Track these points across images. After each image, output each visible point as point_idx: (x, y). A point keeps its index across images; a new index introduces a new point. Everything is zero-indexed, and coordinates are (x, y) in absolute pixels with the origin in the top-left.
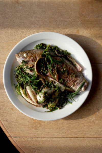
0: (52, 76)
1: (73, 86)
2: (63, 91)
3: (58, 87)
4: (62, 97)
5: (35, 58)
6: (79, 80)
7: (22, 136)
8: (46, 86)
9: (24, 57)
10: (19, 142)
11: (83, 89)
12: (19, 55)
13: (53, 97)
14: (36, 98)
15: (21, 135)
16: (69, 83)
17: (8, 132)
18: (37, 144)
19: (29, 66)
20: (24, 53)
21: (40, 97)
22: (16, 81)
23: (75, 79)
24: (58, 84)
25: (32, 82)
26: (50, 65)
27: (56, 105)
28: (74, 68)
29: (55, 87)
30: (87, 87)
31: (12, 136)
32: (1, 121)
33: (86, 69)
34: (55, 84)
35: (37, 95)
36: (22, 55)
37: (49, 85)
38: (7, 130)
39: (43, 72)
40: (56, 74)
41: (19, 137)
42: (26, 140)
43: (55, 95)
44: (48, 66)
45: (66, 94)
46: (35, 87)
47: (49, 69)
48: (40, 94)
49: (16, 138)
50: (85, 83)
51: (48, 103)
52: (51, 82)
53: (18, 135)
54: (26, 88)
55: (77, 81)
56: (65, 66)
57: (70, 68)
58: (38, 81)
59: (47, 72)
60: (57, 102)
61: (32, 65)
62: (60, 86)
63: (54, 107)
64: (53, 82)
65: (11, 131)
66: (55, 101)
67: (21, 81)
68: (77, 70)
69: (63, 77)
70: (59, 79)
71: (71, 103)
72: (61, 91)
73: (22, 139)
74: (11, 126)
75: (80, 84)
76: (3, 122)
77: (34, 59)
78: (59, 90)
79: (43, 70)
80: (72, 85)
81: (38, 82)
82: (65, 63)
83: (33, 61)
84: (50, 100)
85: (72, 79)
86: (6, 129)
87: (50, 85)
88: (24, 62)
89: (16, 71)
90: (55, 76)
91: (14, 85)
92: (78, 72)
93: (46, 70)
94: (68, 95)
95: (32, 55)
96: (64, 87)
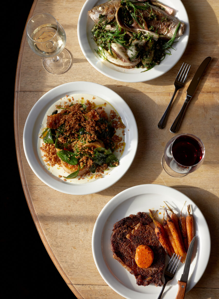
0: (140, 26)
1: (168, 32)
2: (157, 40)
3: (150, 36)
4: (157, 48)
5: (113, 9)
6: (173, 23)
7: (87, 283)
8: (135, 39)
9: (99, 12)
10: (82, 291)
11: (180, 32)
12: (93, 11)
13: (147, 49)
14: (127, 54)
15: (85, 282)
16: (161, 29)
17: (68, 278)
18: (106, 294)
19: (109, 20)
20: (99, 7)
21: (132, 51)
22: (96, 44)
23: (168, 23)
24: (148, 33)
25: (117, 38)
26: (134, 13)
27: (153, 60)
28: (163, 12)
29: (146, 37)
30: (184, 30)
31: (73, 283)
32: (59, 263)
33: (178, 11)
34: (145, 35)
35: (127, 51)
36: (97, 10)
37: (138, 37)
38: (67, 275)
39: (127, 23)
40: (143, 22)
41: (83, 285)
42: (92, 289)
43: (148, 47)
44: (132, 15)
45: (161, 44)
46: (122, 42)
47: (133, 18)
48: (131, 48)
49: (79, 286)
50: (181, 25)
51: (143, 58)
52: (139, 32)
53: (81, 282)
54: (111, 47)
55: (171, 25)
56: (152, 11)
57: (158, 13)
58: (124, 34)
59: (132, 23)
60: (153, 56)
61: (112, 18)
62: (152, 34)
63: (150, 63)
64: (142, 32)
65: (73, 276)
66: (151, 54)
67: (103, 42)
68: (168, 13)
69: (153, 24)
70: (148, 27)
71: (170, 54)
72: (154, 41)
73: (87, 288)
74: (73, 270)
75: (175, 27)
76: (62, 264)
77: (113, 11)
78: (152, 41)
79: (126, 21)
80: (165, 32)
81: (124, 36)
82: (151, 9)
83: (112, 14)
84: (144, 54)
85: (164, 24)
86: (65, 274)
87: (140, 36)
88: (101, 16)
89: (93, 33)
90: (143, 25)
91: (95, 50)
92: (170, 15)
93: (130, 20)
94: (163, 46)
95: (109, 6)
96: (158, 35)
